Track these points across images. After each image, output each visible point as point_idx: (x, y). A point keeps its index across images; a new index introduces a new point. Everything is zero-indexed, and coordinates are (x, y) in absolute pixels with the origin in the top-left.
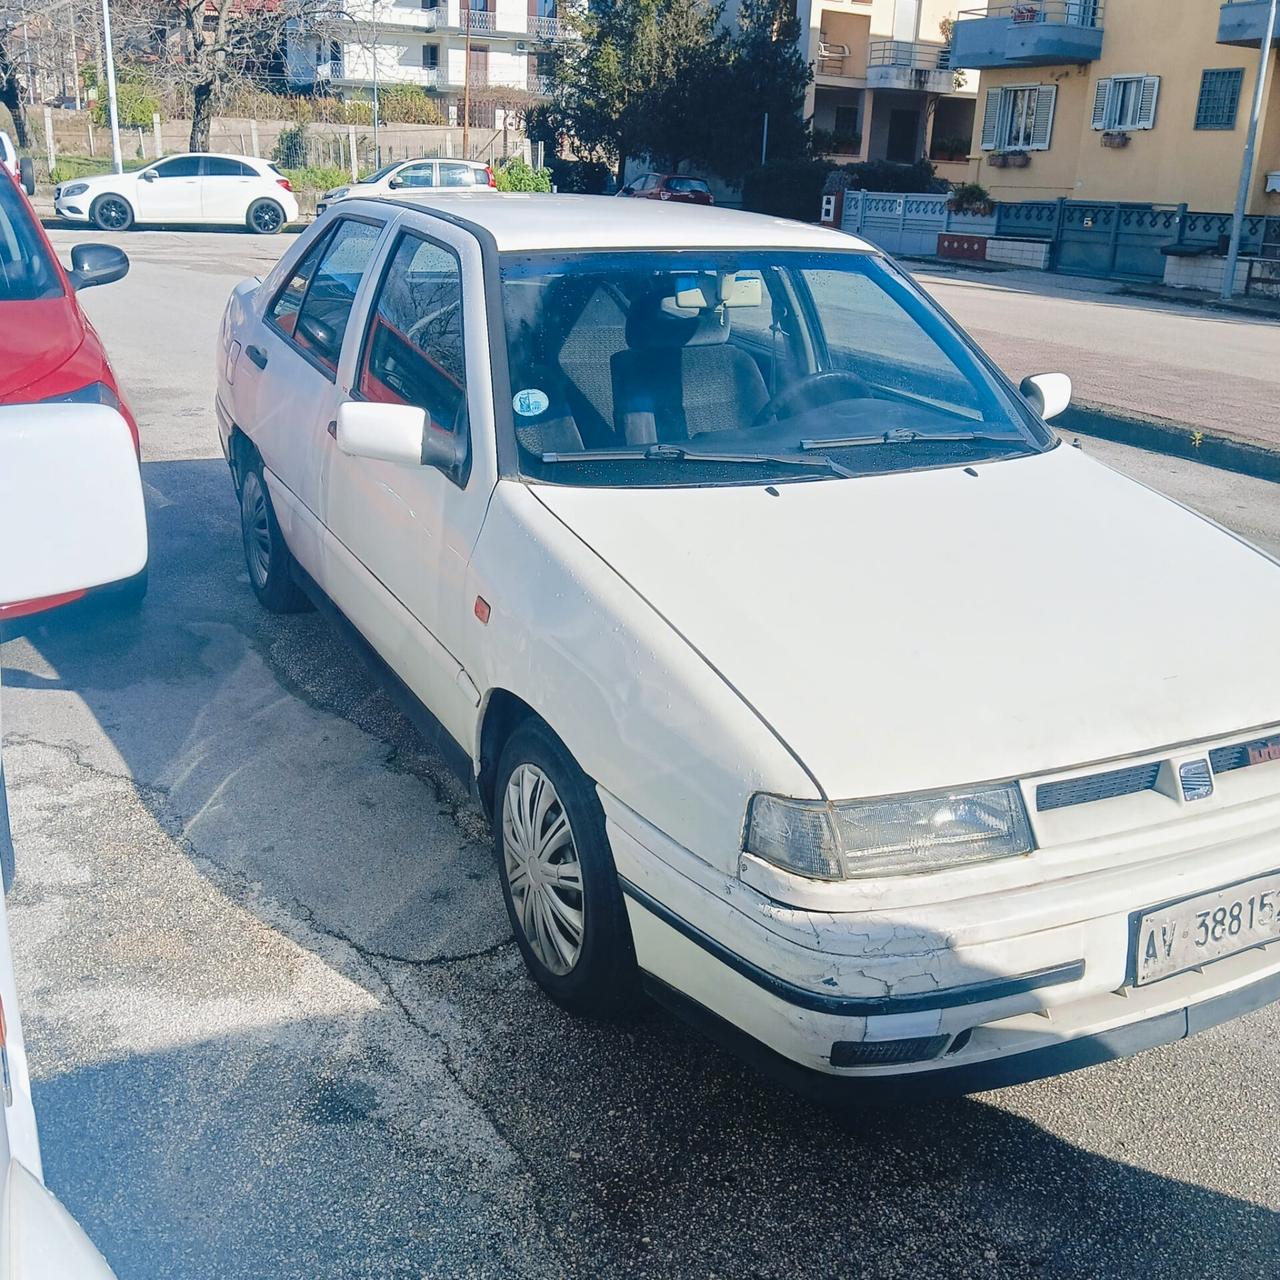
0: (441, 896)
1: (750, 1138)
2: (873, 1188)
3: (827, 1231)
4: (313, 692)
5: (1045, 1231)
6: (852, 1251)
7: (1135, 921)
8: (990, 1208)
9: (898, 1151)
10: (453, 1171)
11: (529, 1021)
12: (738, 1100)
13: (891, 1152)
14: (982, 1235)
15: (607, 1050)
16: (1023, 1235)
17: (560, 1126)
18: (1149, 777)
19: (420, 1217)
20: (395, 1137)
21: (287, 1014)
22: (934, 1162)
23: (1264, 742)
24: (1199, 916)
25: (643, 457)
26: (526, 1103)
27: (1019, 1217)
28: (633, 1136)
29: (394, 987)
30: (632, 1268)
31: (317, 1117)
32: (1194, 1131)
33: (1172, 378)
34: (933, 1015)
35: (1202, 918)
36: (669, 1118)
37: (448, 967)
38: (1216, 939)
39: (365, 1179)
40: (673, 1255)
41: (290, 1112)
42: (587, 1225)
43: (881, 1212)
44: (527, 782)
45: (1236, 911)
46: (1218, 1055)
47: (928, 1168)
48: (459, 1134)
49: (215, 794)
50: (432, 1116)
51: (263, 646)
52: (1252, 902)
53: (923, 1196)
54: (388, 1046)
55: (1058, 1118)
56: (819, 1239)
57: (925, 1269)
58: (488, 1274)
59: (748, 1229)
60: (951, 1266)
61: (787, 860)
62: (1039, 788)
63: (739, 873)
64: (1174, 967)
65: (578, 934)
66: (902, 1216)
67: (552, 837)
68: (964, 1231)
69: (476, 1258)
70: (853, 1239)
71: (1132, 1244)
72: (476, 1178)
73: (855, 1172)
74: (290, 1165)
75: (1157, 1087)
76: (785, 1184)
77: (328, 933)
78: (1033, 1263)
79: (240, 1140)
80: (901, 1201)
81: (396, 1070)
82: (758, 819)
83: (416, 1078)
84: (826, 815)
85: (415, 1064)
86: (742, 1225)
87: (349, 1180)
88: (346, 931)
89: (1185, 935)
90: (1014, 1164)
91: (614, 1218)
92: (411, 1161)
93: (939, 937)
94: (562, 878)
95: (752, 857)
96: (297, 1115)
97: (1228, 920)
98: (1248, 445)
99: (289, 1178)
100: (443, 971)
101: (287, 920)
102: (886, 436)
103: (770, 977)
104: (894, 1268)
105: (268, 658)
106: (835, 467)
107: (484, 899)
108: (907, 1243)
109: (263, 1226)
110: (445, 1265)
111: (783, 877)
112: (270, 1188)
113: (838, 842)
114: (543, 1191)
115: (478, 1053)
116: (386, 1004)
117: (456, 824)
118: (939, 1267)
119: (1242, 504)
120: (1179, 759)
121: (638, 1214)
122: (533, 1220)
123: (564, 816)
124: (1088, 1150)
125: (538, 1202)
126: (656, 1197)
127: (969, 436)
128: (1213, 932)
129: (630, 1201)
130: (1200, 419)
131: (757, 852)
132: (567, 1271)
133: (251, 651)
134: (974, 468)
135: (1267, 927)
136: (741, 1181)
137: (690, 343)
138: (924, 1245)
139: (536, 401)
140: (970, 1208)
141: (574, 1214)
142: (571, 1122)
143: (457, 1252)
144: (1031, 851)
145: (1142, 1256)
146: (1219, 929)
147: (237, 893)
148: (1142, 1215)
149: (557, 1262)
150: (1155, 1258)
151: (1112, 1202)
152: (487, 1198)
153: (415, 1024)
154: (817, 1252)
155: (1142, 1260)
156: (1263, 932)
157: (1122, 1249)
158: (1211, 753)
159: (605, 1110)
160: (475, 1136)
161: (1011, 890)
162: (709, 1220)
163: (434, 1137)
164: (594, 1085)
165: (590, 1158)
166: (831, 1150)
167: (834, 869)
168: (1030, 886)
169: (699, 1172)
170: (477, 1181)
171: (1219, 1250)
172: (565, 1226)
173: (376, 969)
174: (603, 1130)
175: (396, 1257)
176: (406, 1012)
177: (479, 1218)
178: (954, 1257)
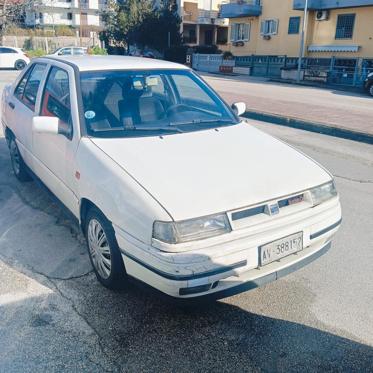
0: (72, 260)
1: (160, 319)
2: (194, 329)
3: (181, 342)
4: (34, 204)
5: (240, 336)
6: (188, 346)
7: (260, 248)
8: (226, 331)
9: (202, 318)
10: (75, 336)
11: (98, 293)
12: (157, 309)
13: (200, 318)
14: (224, 338)
15: (121, 299)
16: (235, 337)
17: (106, 321)
18: (262, 209)
19: (65, 350)
20: (57, 328)
21: (25, 297)
22: (211, 320)
23: (293, 198)
24: (277, 246)
25: (124, 129)
26: (96, 316)
27: (234, 333)
28: (127, 321)
29: (58, 286)
30: (126, 358)
31: (35, 325)
32: (281, 305)
33: (281, 104)
34: (206, 278)
36: (138, 316)
37: (74, 280)
38: (282, 252)
39: (49, 341)
40: (138, 353)
41: (26, 324)
42: (114, 347)
43: (196, 335)
44: (94, 225)
45: (287, 244)
46: (288, 285)
47: (209, 322)
48: (76, 326)
49: (3, 236)
50: (69, 322)
51: (19, 192)
52: (291, 241)
53: (208, 329)
54: (56, 303)
55: (245, 305)
56: (179, 344)
58: (85, 363)
60: (215, 347)
61: (164, 239)
62: (232, 214)
63: (151, 244)
64: (271, 260)
65: (110, 266)
66: (202, 335)
67: (101, 240)
68: (219, 338)
69: (81, 359)
70: (188, 343)
71: (264, 337)
72: (82, 337)
73: (189, 325)
74: (26, 339)
75: (272, 294)
76: (170, 330)
77: (38, 273)
79: (11, 333)
80: (202, 331)
81: (58, 310)
82: (156, 228)
83: (64, 311)
84: (174, 225)
85: (64, 308)
86: (158, 343)
87: (44, 341)
88: (43, 272)
89: (274, 251)
90: (233, 319)
91: (121, 344)
92: (62, 334)
93: (206, 256)
94: (105, 251)
95: (155, 239)
96: (29, 325)
97: (285, 247)
98: (301, 121)
99: (26, 342)
100: (73, 282)
101: (25, 270)
102: (193, 121)
103: (161, 272)
104: (200, 349)
105: (20, 195)
106: (179, 130)
107: (85, 260)
108: (203, 343)
109: (18, 357)
110: (72, 362)
111: (163, 243)
112: (20, 346)
113: (177, 233)
114: (101, 339)
115: (82, 303)
116: (55, 292)
117: (77, 240)
118: (212, 348)
119: (300, 137)
120: (269, 204)
121: (128, 343)
122: (98, 347)
123: (104, 233)
124: (253, 313)
125: (99, 342)
126: (134, 337)
127: (216, 120)
128: (281, 250)
129: (126, 339)
130: (289, 115)
131: (156, 238)
132: (108, 360)
133: (15, 193)
134: (217, 129)
135: (296, 248)
136: (158, 331)
137: (141, 97)
138: (208, 343)
139: (92, 114)
140: (220, 331)
141: (110, 345)
142: (109, 319)
143: (76, 358)
144: (230, 231)
145: (267, 340)
146: (283, 249)
147: (10, 264)
148: (267, 329)
149: (105, 358)
150: (270, 340)
151: (259, 326)
152: (85, 343)
153: (64, 297)
154: (178, 348)
155: (267, 341)
156: (295, 249)
157: (261, 338)
158: (278, 202)
159: (119, 315)
160: (81, 326)
161: (226, 242)
162: (148, 342)
163: (69, 327)
164: (116, 309)
165: (115, 329)
166: (183, 320)
167: (177, 240)
168: (231, 241)
169: (146, 330)
170: (82, 338)
171: (287, 336)
172: (107, 348)
173: (52, 282)
174: (119, 321)
175: (58, 361)
176: (61, 293)
177: (82, 348)
178: (216, 345)
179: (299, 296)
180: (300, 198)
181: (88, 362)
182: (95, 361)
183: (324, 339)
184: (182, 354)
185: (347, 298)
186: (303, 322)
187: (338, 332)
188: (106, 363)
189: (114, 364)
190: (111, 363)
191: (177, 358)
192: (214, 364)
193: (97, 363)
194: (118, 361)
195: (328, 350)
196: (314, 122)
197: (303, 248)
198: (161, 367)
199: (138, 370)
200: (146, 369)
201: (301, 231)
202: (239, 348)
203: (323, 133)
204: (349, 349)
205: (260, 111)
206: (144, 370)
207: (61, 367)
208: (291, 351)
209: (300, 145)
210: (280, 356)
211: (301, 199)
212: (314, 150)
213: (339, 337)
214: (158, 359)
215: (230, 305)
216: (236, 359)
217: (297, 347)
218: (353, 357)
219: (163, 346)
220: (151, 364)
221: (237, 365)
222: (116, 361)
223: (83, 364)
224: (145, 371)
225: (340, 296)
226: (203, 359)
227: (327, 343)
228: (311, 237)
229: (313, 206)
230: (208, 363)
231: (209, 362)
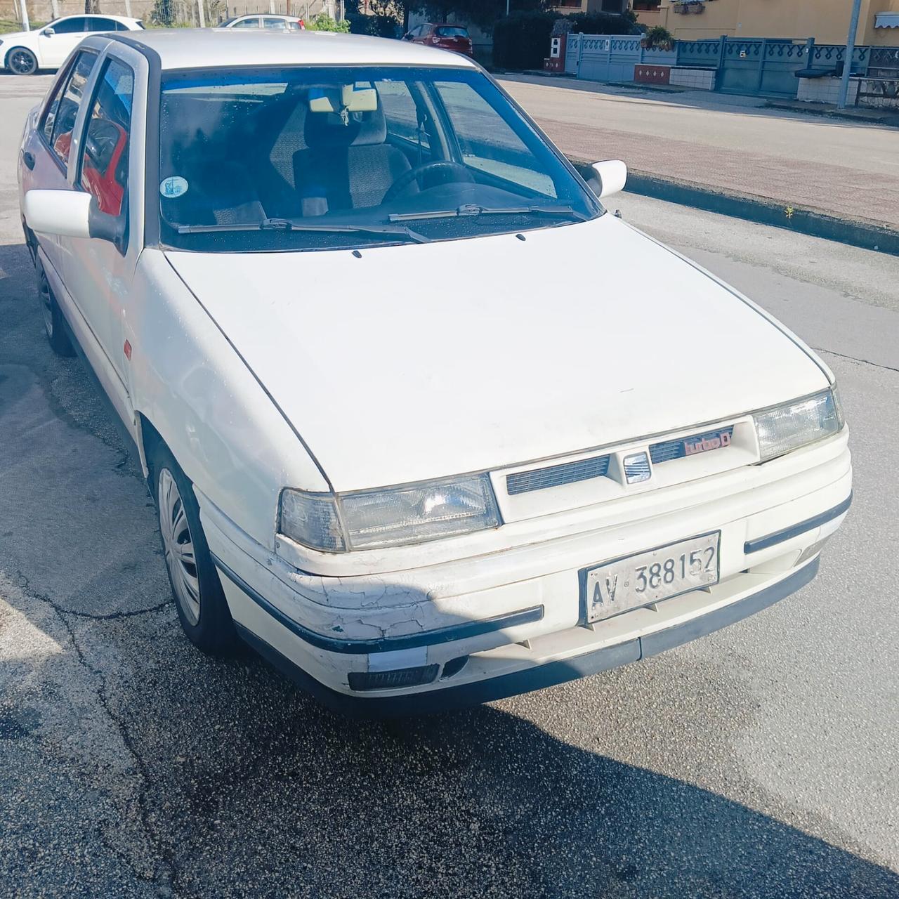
0: (129, 567)
1: (317, 744)
2: (400, 777)
3: (356, 811)
4: (76, 416)
5: (521, 807)
6: (371, 826)
7: (583, 575)
8: (483, 789)
9: (427, 749)
10: (83, 774)
11: (173, 659)
12: (316, 715)
13: (422, 748)
14: (472, 811)
15: (227, 679)
16: (504, 810)
17: (175, 738)
18: (602, 466)
19: (49, 809)
20: (46, 749)
22: (451, 756)
23: (698, 438)
24: (638, 570)
25: (259, 229)
26: (154, 721)
27: (504, 797)
28: (229, 743)
29: (76, 636)
30: (201, 844)
32: (655, 728)
33: (780, 168)
34: (422, 651)
35: (640, 572)
36: (261, 729)
37: (123, 621)
39: (16, 780)
40: (235, 834)
42: (176, 812)
43: (400, 796)
46: (687, 670)
47: (445, 760)
48: (94, 746)
50: (78, 733)
51: (47, 383)
52: (683, 558)
54: (59, 681)
55: (554, 720)
56: (348, 817)
57: (422, 839)
58: (90, 850)
59: (297, 812)
61: (305, 537)
62: (509, 477)
63: (275, 549)
64: (619, 608)
65: (197, 596)
66: (415, 798)
67: (177, 523)
69: (83, 838)
70: (374, 817)
72: (99, 778)
75: (635, 695)
76: (334, 776)
77: (37, 596)
78: (505, 832)
81: (61, 698)
82: (286, 508)
83: (73, 704)
84: (332, 503)
85: (75, 694)
86: (293, 809)
88: (50, 595)
89: (627, 584)
90: (512, 756)
91: (197, 805)
92: (54, 766)
93: (421, 593)
94: (186, 554)
95: (282, 537)
97: (662, 572)
98: (825, 216)
100: (119, 625)
101: (8, 588)
102: (459, 211)
103: (300, 627)
104: (400, 837)
105: (48, 391)
107: (162, 569)
108: (414, 819)
110: (59, 844)
111: (300, 550)
114: (148, 787)
115: (127, 684)
116: (66, 649)
118: (433, 837)
119: (815, 260)
120: (621, 452)
121: (217, 803)
122: (135, 809)
123: (182, 508)
124: (570, 744)
125: (142, 796)
126: (234, 789)
127: (529, 210)
129: (214, 793)
130: (792, 197)
131: (288, 534)
132: (150, 847)
133: (37, 386)
134: (525, 234)
135: (698, 577)
136: (302, 775)
137: (354, 143)
138: (426, 820)
139: (178, 186)
140: (468, 791)
141: (168, 804)
142: (185, 734)
143: (70, 834)
144: (498, 526)
145: (591, 824)
148: (599, 793)
149: (145, 841)
150: (601, 826)
151: (578, 784)
152: (104, 793)
153: (84, 664)
154: (344, 827)
155: (590, 827)
156: (695, 581)
157: (577, 819)
158: (651, 447)
159: (213, 725)
160: (106, 747)
161: (485, 555)
162: (269, 806)
163: (75, 748)
164: (210, 706)
165: (191, 761)
166: (376, 750)
167: (339, 545)
168: (502, 551)
169: (272, 769)
170: (99, 781)
171: (651, 819)
172: (158, 813)
173: (67, 623)
174: (208, 740)
175: (23, 838)
176: (81, 655)
177: (94, 808)
178: (446, 829)
179: (709, 705)
180: (722, 436)
181: (99, 847)
182: (117, 846)
183: (755, 835)
184: (349, 845)
185: (846, 719)
186: (705, 782)
187: (800, 818)
188: (143, 853)
189: (163, 860)
190: (157, 857)
191: (333, 857)
192: (427, 883)
193: (121, 851)
194: (178, 851)
195: (759, 867)
196: (859, 218)
197: (718, 577)
198: (285, 880)
199: (223, 881)
200: (243, 880)
201: (713, 530)
202: (507, 842)
203: (880, 250)
204: (822, 870)
205: (718, 187)
206: (237, 884)
207: (27, 854)
208: (652, 864)
209: (808, 282)
210: (618, 875)
211: (726, 440)
212: (847, 295)
213: (800, 833)
214: (282, 854)
215: (514, 717)
216: (490, 873)
217: (672, 854)
218: (829, 895)
219: (305, 818)
220: (261, 869)
221: (489, 891)
222: (173, 851)
223: (86, 850)
224: (241, 885)
225: (828, 712)
226: (402, 864)
227: (761, 848)
228: (748, 548)
229: (758, 460)
230: (413, 880)
231: (414, 877)
